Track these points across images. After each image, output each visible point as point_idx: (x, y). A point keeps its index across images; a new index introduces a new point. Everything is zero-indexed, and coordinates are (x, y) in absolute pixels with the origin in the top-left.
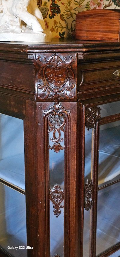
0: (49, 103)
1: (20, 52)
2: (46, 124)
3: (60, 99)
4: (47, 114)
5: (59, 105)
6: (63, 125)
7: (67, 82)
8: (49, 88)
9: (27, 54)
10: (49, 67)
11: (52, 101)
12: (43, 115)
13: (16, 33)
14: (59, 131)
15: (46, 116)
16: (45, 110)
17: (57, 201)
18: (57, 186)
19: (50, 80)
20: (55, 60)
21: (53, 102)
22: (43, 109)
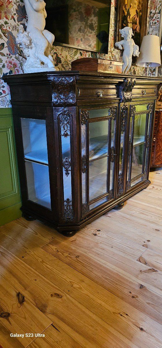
0: (60, 107)
1: (43, 76)
2: (59, 121)
3: (67, 104)
4: (59, 114)
5: (66, 108)
6: (69, 121)
7: (70, 94)
8: (60, 98)
9: (47, 77)
10: (60, 84)
12: (57, 115)
13: (39, 68)
14: (67, 125)
15: (59, 116)
16: (58, 112)
17: (67, 167)
18: (67, 158)
19: (61, 93)
20: (63, 80)
21: (62, 107)
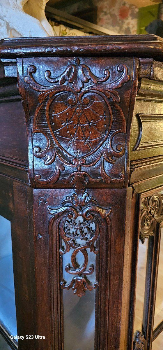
0: (62, 190)
2: (54, 238)
3: (89, 182)
4: (58, 216)
5: (85, 194)
7: (107, 142)
8: (63, 155)
10: (61, 98)
11: (70, 186)
12: (49, 216)
14: (84, 252)
15: (54, 219)
16: (53, 205)
20: (75, 78)
21: (72, 188)
22: (49, 205)
